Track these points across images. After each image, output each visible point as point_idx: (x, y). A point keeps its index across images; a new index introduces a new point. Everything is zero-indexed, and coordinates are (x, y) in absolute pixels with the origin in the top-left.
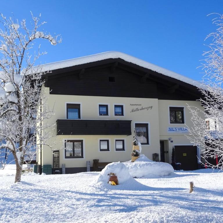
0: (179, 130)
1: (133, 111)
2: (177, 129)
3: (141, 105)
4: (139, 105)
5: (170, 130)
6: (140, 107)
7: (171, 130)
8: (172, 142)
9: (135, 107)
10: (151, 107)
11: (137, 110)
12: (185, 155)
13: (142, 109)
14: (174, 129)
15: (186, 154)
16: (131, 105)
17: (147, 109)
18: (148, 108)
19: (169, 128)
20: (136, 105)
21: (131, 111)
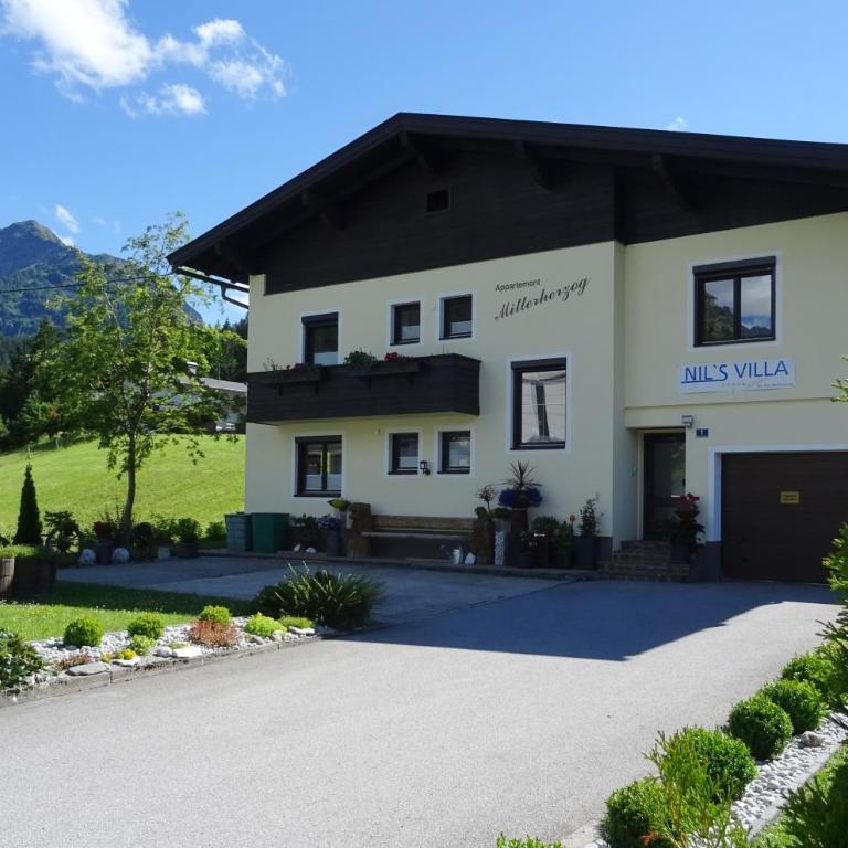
0: (741, 376)
1: (504, 313)
2: (730, 370)
3: (538, 282)
4: (531, 284)
5: (690, 379)
6: (532, 293)
7: (694, 376)
8: (702, 433)
9: (512, 297)
10: (583, 285)
11: (523, 304)
12: (791, 498)
13: (544, 298)
14: (713, 373)
15: (797, 494)
16: (497, 288)
17: (563, 295)
18: (565, 293)
19: (687, 369)
20: (519, 285)
21: (498, 314)
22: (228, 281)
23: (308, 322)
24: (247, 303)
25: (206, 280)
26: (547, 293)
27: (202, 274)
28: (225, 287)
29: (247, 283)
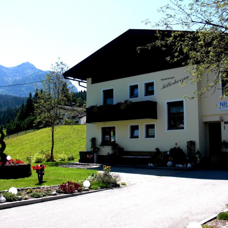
1: (164, 87)
3: (174, 77)
4: (172, 78)
6: (172, 81)
8: (226, 123)
9: (166, 82)
10: (187, 78)
11: (169, 84)
13: (176, 82)
16: (161, 79)
17: (181, 81)
18: (182, 81)
19: (221, 103)
20: (168, 79)
21: (162, 87)
22: (80, 80)
23: (105, 92)
24: (86, 87)
25: (74, 80)
26: (177, 81)
27: (73, 78)
28: (79, 82)
29: (86, 80)
